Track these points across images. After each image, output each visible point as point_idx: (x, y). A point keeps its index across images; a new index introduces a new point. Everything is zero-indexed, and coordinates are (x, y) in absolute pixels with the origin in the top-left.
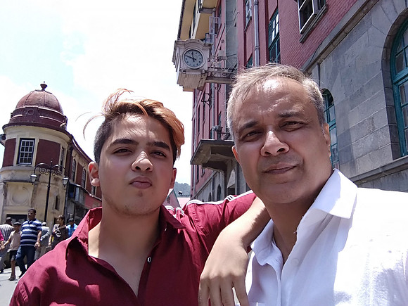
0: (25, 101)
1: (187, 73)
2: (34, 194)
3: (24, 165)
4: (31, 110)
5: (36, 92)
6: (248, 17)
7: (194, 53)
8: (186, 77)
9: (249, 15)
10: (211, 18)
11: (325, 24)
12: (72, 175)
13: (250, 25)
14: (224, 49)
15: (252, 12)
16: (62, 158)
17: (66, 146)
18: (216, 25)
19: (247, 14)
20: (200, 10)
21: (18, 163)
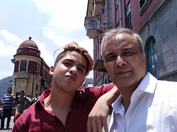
0: (23, 45)
1: (91, 31)
2: (27, 84)
3: (23, 72)
4: (25, 48)
5: (27, 41)
6: (117, 5)
7: (94, 22)
8: (90, 32)
9: (117, 4)
10: (101, 7)
11: (151, 7)
12: (43, 76)
13: (118, 9)
14: (106, 20)
15: (118, 3)
16: (39, 68)
17: (40, 63)
18: (103, 9)
19: (116, 4)
20: (96, 3)
21: (20, 71)
